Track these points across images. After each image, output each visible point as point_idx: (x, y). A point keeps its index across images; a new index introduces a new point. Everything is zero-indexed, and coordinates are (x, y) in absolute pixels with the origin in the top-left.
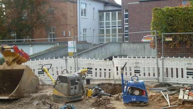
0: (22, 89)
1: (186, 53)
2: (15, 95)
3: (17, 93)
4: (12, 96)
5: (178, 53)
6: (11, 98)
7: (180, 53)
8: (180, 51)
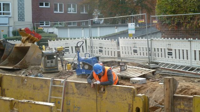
0: (27, 62)
1: (185, 34)
2: (19, 66)
3: (21, 65)
4: (16, 67)
5: (179, 34)
6: (15, 68)
7: (181, 34)
8: (181, 32)
